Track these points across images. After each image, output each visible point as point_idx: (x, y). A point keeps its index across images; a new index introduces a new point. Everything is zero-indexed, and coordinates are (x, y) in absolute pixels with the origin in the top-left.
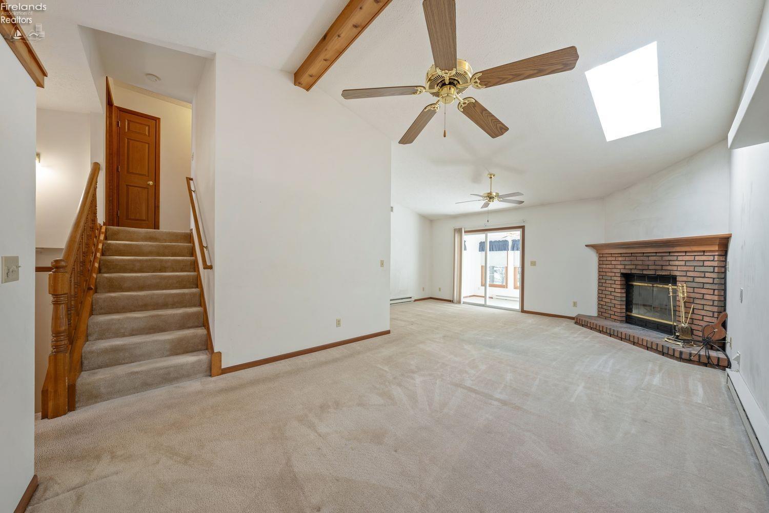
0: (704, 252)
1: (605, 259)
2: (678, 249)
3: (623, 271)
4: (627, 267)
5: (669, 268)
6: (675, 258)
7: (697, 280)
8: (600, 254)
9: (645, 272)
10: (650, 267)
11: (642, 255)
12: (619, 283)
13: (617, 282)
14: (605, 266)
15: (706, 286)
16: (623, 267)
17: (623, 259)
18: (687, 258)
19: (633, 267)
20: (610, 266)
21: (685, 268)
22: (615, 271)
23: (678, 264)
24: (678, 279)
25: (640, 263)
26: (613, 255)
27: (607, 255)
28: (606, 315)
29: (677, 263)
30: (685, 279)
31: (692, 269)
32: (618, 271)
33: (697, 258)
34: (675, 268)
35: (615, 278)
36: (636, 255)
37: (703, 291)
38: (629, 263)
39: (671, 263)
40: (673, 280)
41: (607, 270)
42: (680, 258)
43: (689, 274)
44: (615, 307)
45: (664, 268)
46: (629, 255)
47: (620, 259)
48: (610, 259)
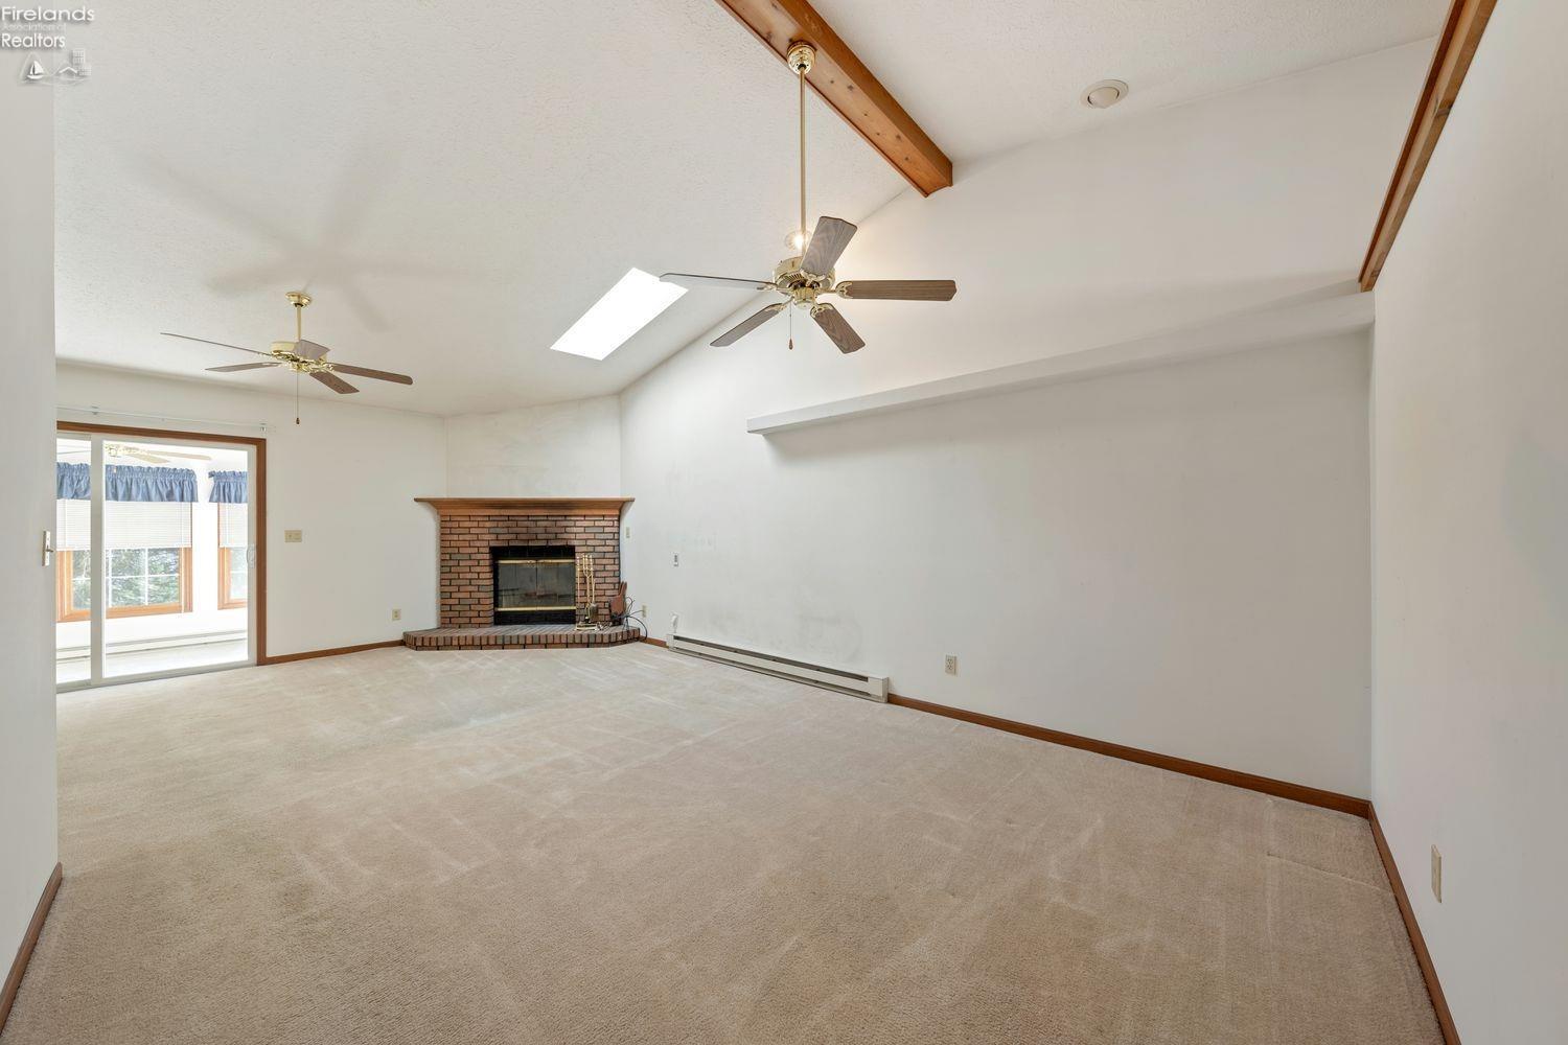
0: (604, 516)
1: (455, 525)
2: (577, 512)
3: (493, 544)
4: (500, 537)
5: (565, 536)
6: (572, 524)
7: (598, 549)
8: (442, 516)
9: (531, 544)
10: (539, 537)
11: (526, 518)
12: (487, 563)
13: (482, 563)
14: (455, 537)
15: (607, 555)
16: (494, 537)
17: (495, 524)
18: (586, 524)
19: (513, 536)
20: (468, 537)
21: (585, 536)
22: (478, 544)
23: (578, 531)
24: (577, 549)
25: (524, 530)
26: (472, 519)
27: (459, 519)
28: (461, 621)
29: (575, 530)
30: (584, 549)
31: (592, 536)
32: (486, 544)
33: (597, 523)
34: (573, 536)
35: (479, 556)
36: (517, 518)
37: (604, 561)
38: (506, 530)
39: (568, 529)
40: (569, 551)
41: (459, 544)
42: (578, 524)
43: (589, 542)
44: (479, 603)
45: (559, 536)
46: (503, 518)
47: (488, 524)
48: (467, 524)
